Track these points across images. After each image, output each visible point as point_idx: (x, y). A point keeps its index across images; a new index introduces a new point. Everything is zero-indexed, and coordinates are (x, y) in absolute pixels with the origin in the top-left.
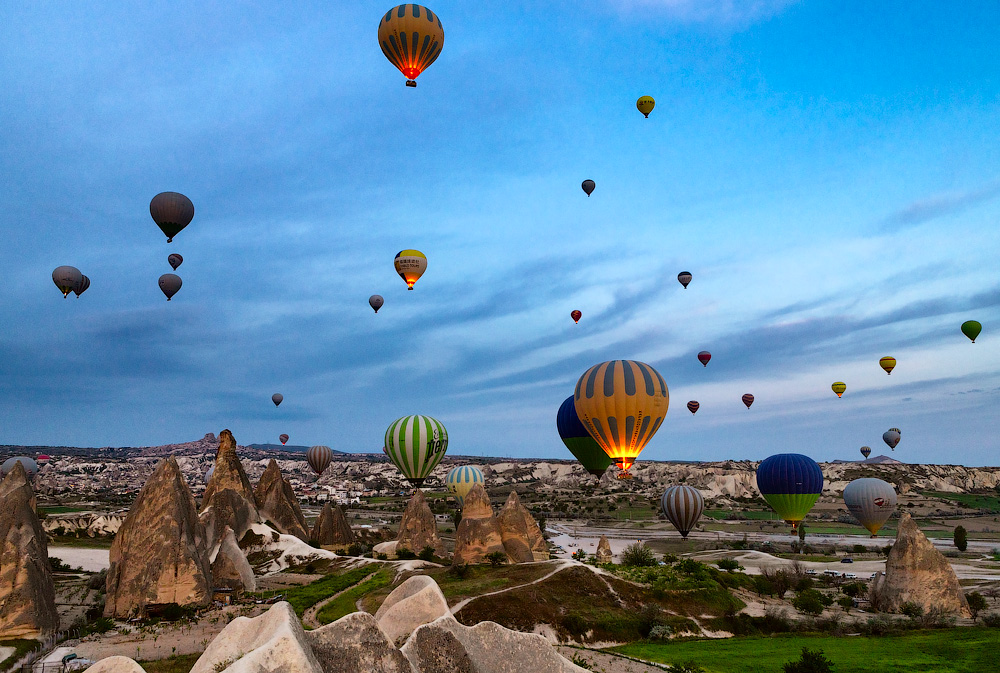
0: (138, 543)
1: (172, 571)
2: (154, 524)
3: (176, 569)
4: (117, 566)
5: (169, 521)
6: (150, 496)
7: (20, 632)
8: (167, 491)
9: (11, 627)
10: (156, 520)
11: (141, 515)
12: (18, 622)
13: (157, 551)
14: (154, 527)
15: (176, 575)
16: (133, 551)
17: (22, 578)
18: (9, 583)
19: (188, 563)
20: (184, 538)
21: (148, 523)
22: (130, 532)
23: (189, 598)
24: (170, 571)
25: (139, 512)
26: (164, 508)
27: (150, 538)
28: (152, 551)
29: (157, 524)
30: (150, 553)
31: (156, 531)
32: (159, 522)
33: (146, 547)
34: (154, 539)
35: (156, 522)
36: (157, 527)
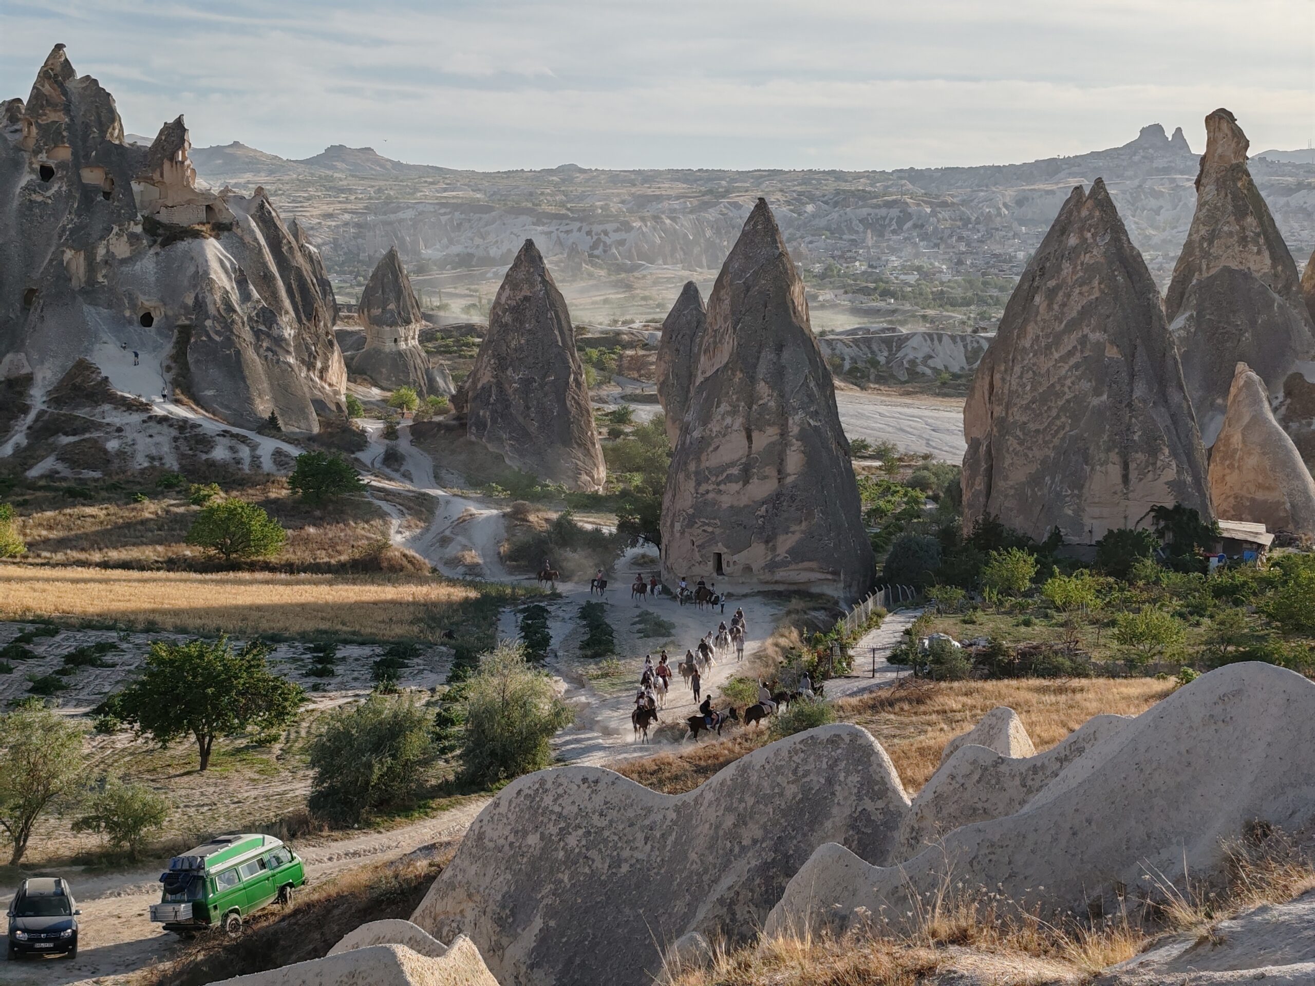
0: (1029, 397)
1: (1115, 471)
2: (1063, 351)
3: (1126, 466)
4: (983, 449)
5: (1099, 347)
6: (1052, 283)
7: (804, 577)
8: (1091, 270)
9: (784, 564)
10: (1070, 341)
11: (1032, 330)
12: (797, 555)
13: (1076, 418)
14: (1063, 359)
15: (1126, 477)
16: (1017, 416)
17: (794, 461)
18: (771, 471)
19: (1153, 452)
20: (1140, 390)
21: (1048, 347)
22: (1009, 370)
24: (1111, 469)
25: (1026, 321)
26: (1085, 313)
27: (1058, 387)
28: (1063, 419)
29: (1071, 353)
30: (1058, 423)
31: (1070, 369)
32: (1075, 347)
33: (1049, 408)
34: (1066, 390)
35: (1070, 348)
36: (1073, 361)
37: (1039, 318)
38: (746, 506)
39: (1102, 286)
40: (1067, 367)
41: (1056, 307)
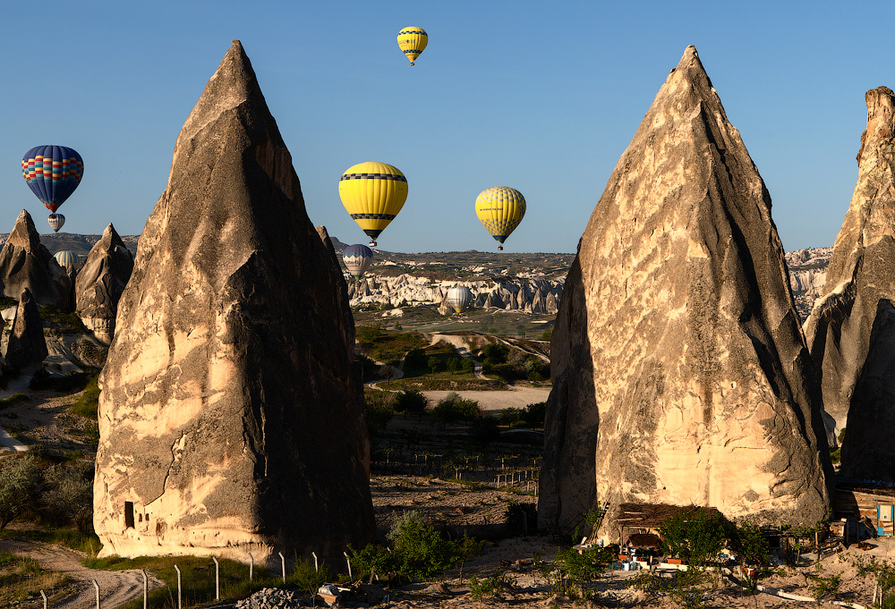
0: (605, 318)
1: (693, 405)
2: (642, 256)
3: (708, 399)
5: (681, 246)
8: (674, 152)
9: (199, 518)
10: (649, 244)
11: (611, 235)
13: (653, 338)
14: (642, 266)
15: (708, 414)
17: (220, 372)
21: (626, 254)
23: (753, 496)
24: (688, 401)
26: (667, 205)
27: (635, 301)
28: (640, 341)
29: (649, 259)
30: (634, 346)
31: (649, 279)
32: (655, 250)
33: (625, 330)
34: (643, 303)
35: (650, 251)
36: (651, 268)
37: (619, 220)
38: (164, 437)
39: (688, 171)
40: (645, 275)
41: (636, 203)
